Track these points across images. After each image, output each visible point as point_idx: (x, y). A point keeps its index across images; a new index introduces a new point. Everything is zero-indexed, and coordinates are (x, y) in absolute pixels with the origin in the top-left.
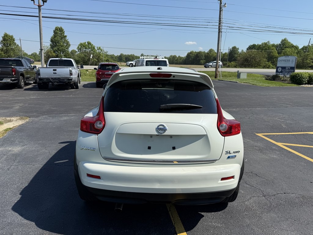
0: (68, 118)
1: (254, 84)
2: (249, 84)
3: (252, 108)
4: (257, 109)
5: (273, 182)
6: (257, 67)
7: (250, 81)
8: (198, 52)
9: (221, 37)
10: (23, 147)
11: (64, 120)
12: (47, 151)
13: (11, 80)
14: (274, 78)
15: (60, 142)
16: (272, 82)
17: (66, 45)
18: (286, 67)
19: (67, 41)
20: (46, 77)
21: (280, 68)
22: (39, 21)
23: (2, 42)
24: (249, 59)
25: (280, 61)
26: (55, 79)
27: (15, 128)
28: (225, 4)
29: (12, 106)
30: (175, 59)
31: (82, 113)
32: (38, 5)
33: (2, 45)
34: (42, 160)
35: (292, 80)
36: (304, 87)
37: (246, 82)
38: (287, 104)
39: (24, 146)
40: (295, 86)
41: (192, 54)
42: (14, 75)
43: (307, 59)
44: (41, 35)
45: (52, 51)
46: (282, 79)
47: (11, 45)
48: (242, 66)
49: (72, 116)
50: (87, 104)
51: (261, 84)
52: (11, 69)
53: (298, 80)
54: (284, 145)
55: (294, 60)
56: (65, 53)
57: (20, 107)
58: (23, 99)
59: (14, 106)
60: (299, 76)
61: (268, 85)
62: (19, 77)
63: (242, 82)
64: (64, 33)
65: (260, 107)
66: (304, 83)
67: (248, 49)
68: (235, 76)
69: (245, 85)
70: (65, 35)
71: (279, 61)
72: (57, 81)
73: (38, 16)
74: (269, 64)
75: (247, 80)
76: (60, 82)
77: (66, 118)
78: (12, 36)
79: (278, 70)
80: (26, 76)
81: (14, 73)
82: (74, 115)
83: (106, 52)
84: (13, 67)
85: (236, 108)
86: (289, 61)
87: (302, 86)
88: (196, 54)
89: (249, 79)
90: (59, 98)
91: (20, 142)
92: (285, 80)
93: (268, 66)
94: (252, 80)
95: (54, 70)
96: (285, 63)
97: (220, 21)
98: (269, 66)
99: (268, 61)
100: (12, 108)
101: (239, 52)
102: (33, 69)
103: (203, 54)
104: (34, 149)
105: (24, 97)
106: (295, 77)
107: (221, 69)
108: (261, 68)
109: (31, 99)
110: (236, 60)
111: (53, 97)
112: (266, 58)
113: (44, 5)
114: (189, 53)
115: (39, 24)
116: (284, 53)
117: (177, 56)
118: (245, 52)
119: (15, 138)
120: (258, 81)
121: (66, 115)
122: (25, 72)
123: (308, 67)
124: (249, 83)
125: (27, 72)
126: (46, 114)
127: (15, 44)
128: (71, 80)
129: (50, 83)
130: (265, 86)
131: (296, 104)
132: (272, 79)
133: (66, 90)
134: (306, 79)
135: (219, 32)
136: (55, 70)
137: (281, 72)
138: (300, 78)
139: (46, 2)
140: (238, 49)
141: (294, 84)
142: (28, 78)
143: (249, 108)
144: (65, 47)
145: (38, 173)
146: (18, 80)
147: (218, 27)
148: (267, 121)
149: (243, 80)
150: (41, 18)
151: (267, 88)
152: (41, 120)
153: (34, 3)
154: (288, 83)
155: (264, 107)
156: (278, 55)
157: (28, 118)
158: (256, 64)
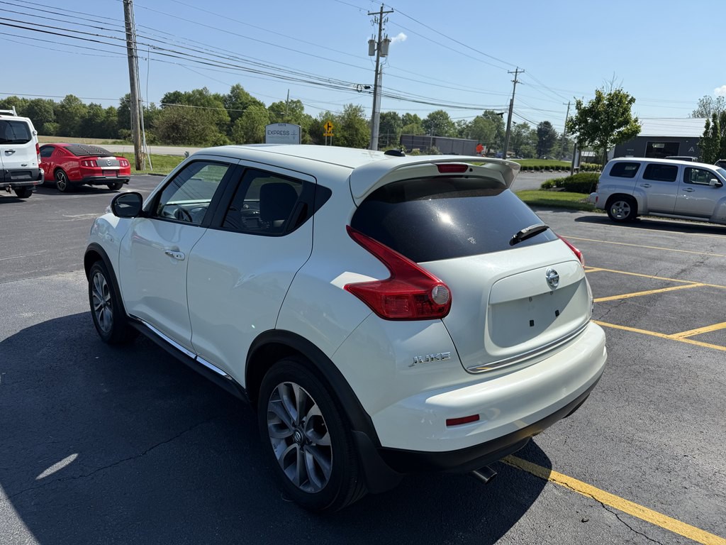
6: (201, 143)
8: (32, 102)
9: (137, 71)
24: (181, 126)
25: (270, 132)
48: (168, 141)
55: (297, 133)
67: (163, 102)
74: (223, 138)
86: (288, 133)
93: (222, 142)
96: (280, 138)
97: (128, 29)
103: (47, 106)
107: (148, 147)
114: (5, 101)
116: (247, 116)
118: (160, 108)
135: (131, 57)
147: (125, 44)
158: (198, 136)
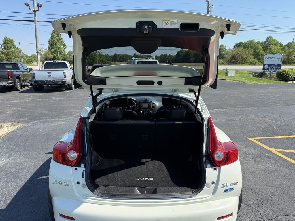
0: (59, 123)
1: (242, 82)
2: (238, 82)
3: (241, 108)
4: (247, 108)
5: (271, 200)
6: (244, 64)
7: (238, 79)
10: (8, 160)
11: (55, 126)
12: (32, 164)
13: (7, 83)
14: (261, 75)
15: (47, 152)
16: (259, 79)
17: (63, 47)
18: (272, 64)
19: (63, 43)
20: (41, 80)
21: (267, 65)
22: (34, 26)
23: (2, 45)
24: (236, 57)
26: (50, 81)
27: (4, 137)
28: (213, 5)
29: (6, 110)
30: (166, 57)
31: (73, 117)
32: (33, 10)
33: (3, 48)
34: (25, 175)
35: (279, 77)
36: (290, 83)
37: (234, 79)
38: (277, 103)
39: (10, 158)
40: (282, 83)
41: (182, 53)
42: (10, 78)
43: (291, 55)
44: (37, 39)
45: (50, 53)
46: (269, 76)
47: (11, 48)
48: (230, 63)
49: (63, 121)
50: (79, 107)
51: (248, 82)
52: (7, 72)
53: (284, 76)
54: (278, 152)
55: (281, 58)
56: (62, 55)
57: (13, 111)
58: (17, 102)
59: (7, 110)
60: (286, 73)
61: (256, 83)
62: (15, 80)
63: (230, 80)
64: (60, 35)
65: (250, 107)
66: (291, 79)
67: (234, 47)
68: (223, 74)
69: (233, 83)
70: (61, 37)
71: (265, 59)
72: (51, 83)
73: (34, 20)
74: (255, 61)
75: (235, 78)
76: (55, 84)
77: (56, 123)
78: (12, 39)
79: (265, 67)
80: (22, 78)
81: (10, 77)
82: (65, 120)
83: (101, 52)
84: (9, 70)
85: (226, 108)
86: (276, 58)
87: (288, 82)
88: (185, 52)
89: (237, 77)
90: (53, 100)
91: (6, 153)
92: (272, 77)
93: (254, 63)
94: (240, 77)
95: (48, 73)
96: (271, 60)
98: (256, 62)
99: (254, 58)
100: (5, 112)
101: (226, 50)
102: (30, 71)
103: (192, 52)
104: (19, 161)
105: (19, 100)
106: (282, 74)
108: (248, 65)
109: (25, 102)
110: (224, 58)
111: (47, 99)
112: (253, 55)
113: (39, 10)
114: (179, 52)
115: (34, 28)
116: (269, 50)
117: (168, 55)
118: (233, 49)
119: (2, 148)
120: (245, 78)
121: (57, 119)
122: (21, 75)
123: (292, 63)
124: (237, 80)
125: (23, 75)
126: (38, 119)
127: (15, 47)
128: (65, 82)
129: (45, 86)
130: (253, 83)
131: (285, 103)
132: (259, 76)
133: (60, 92)
134: (293, 76)
136: (50, 73)
137: (268, 69)
138: (287, 75)
139: (41, 7)
140: (225, 47)
141: (281, 81)
142: (24, 81)
143: (239, 108)
144: (62, 49)
145: (19, 193)
146: (14, 83)
148: (258, 123)
149: (231, 78)
150: (37, 22)
151: (255, 85)
152: (31, 126)
153: (30, 8)
154: (275, 80)
155: (253, 107)
156: (263, 52)
157: (20, 124)
158: (243, 61)
